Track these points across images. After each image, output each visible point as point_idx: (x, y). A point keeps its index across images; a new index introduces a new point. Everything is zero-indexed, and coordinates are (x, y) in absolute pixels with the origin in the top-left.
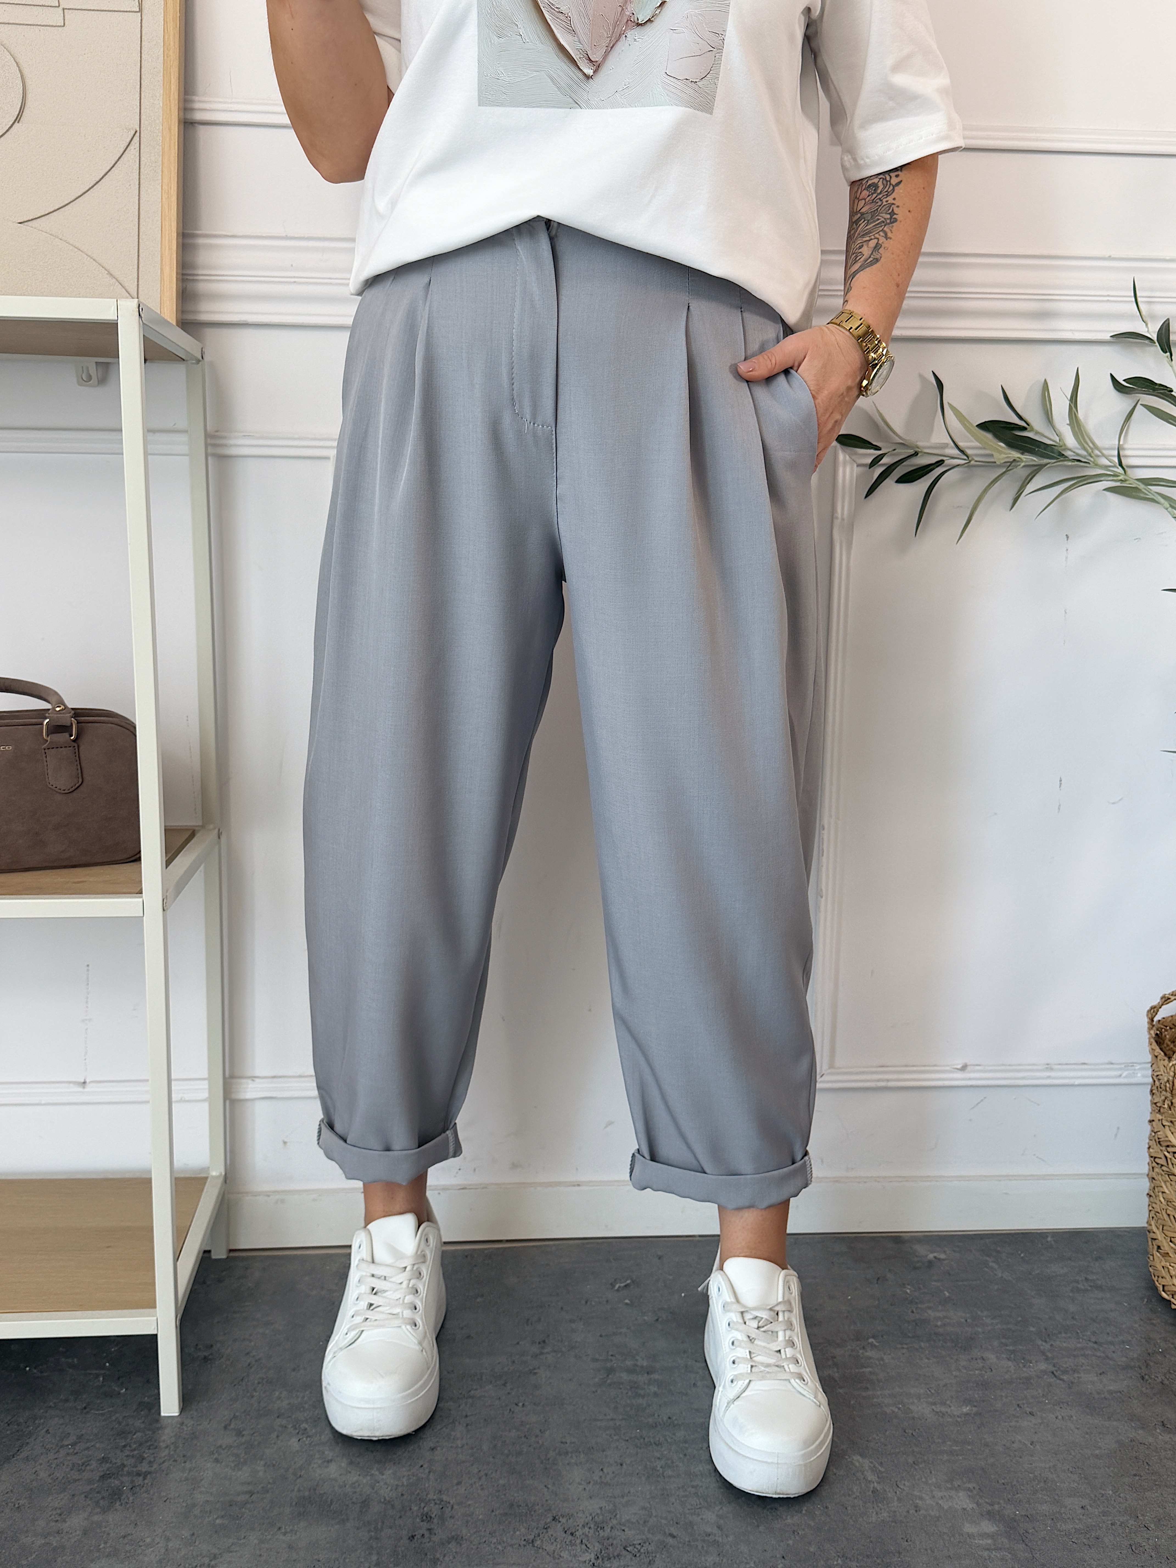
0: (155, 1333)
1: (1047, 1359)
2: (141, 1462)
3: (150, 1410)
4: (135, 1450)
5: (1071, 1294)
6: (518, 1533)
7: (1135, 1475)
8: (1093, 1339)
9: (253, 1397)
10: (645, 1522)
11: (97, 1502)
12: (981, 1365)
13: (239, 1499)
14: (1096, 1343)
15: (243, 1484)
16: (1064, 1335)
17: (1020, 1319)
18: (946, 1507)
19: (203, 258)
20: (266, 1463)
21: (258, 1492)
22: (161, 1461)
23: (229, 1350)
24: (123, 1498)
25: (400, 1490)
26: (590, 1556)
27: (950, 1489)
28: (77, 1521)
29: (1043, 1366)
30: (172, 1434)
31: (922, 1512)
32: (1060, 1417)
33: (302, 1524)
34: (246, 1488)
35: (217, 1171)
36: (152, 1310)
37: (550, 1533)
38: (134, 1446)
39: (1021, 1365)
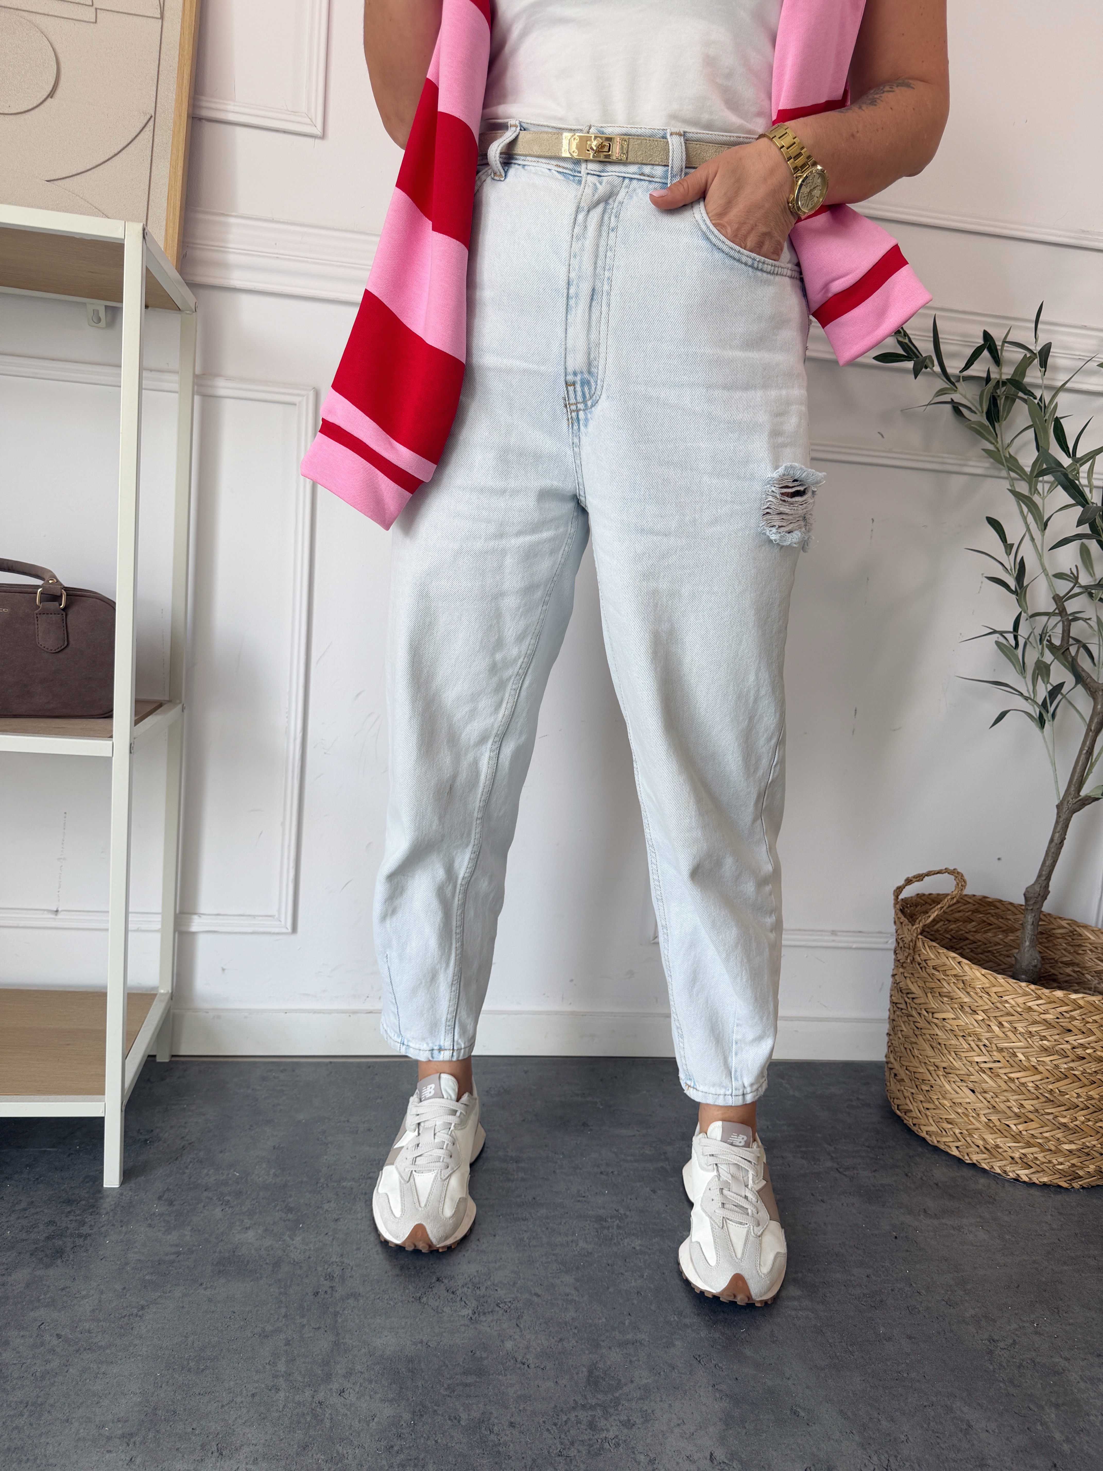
0: (103, 1116)
1: (832, 1158)
2: (83, 1225)
3: (94, 1182)
4: (78, 1215)
5: (847, 1110)
6: (407, 1291)
7: (907, 1251)
8: (867, 1144)
9: (184, 1173)
10: (514, 1283)
11: (41, 1260)
13: (167, 1258)
14: (868, 1147)
15: (171, 1246)
16: (844, 1140)
17: (809, 1127)
19: (202, 230)
20: (193, 1229)
21: (184, 1253)
22: (101, 1225)
23: (167, 1134)
24: (63, 1256)
25: (307, 1254)
26: (468, 1312)
28: (21, 1276)
29: (829, 1164)
30: (113, 1203)
32: (845, 1204)
33: (222, 1281)
34: (173, 1250)
35: (165, 989)
36: (101, 1097)
37: (435, 1291)
38: (78, 1212)
39: (812, 1163)
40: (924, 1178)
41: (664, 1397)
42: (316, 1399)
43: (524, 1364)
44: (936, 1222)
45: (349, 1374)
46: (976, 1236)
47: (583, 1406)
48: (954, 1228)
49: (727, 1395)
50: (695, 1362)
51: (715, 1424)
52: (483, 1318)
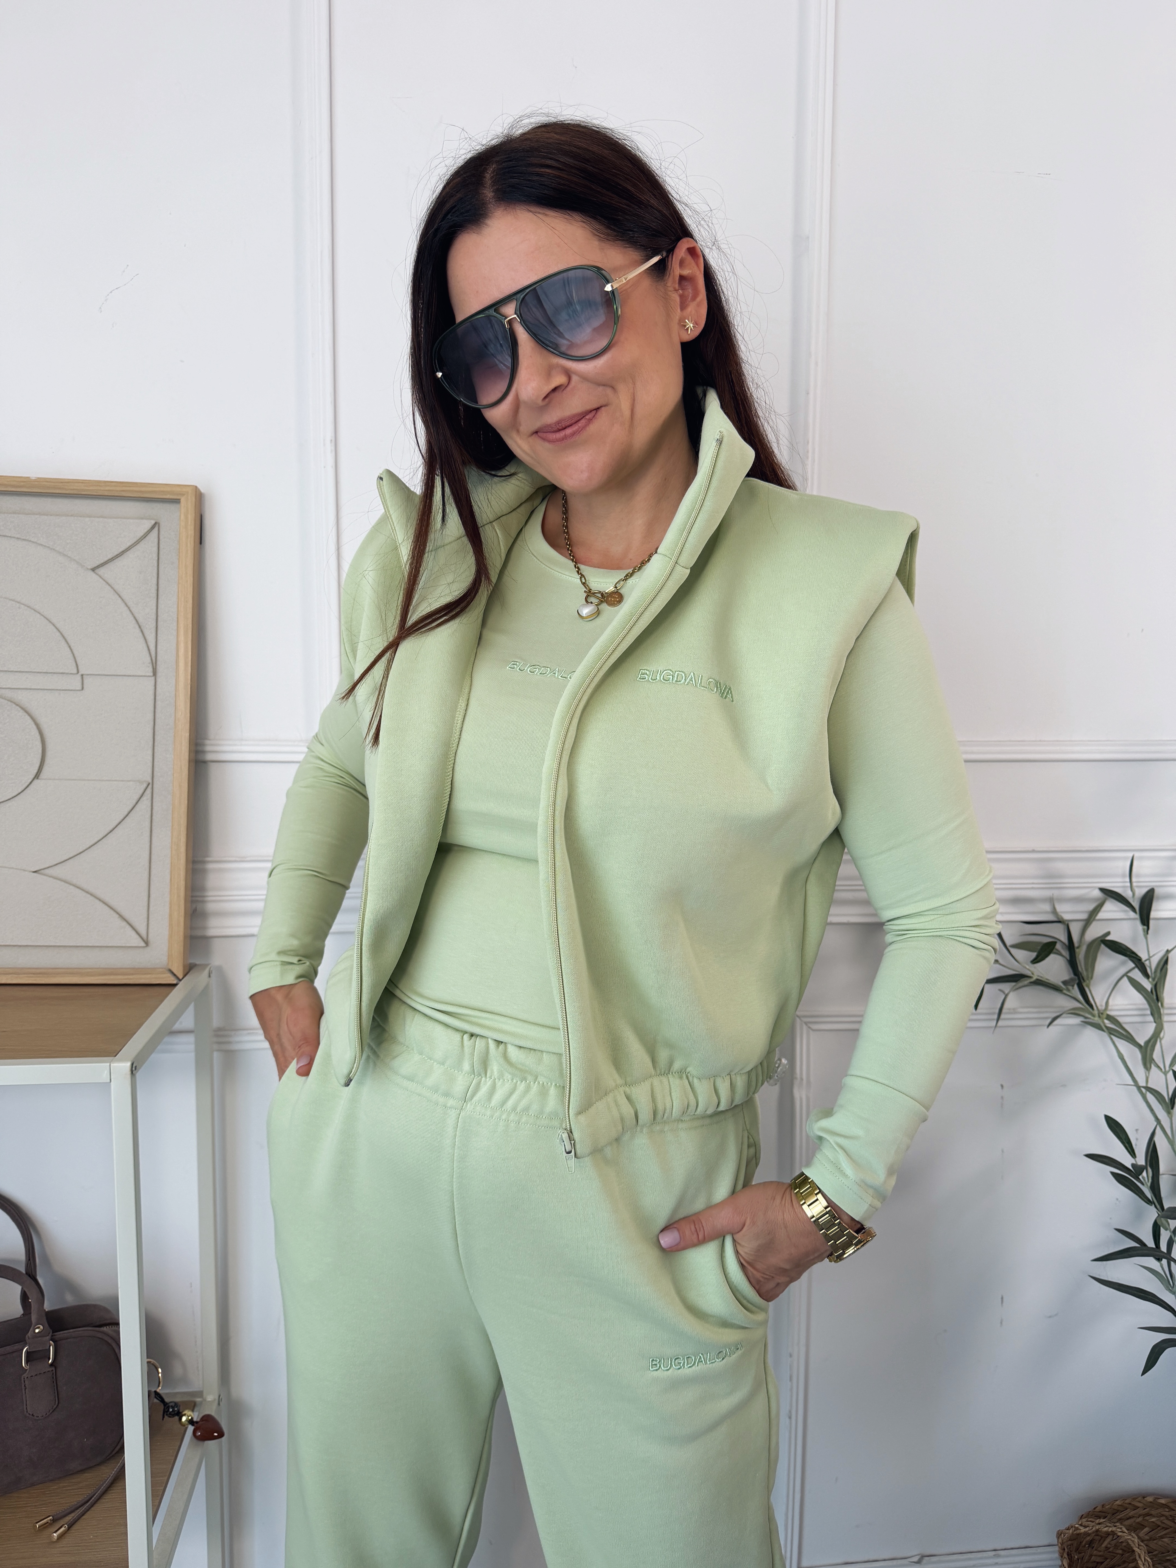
19: (212, 881)
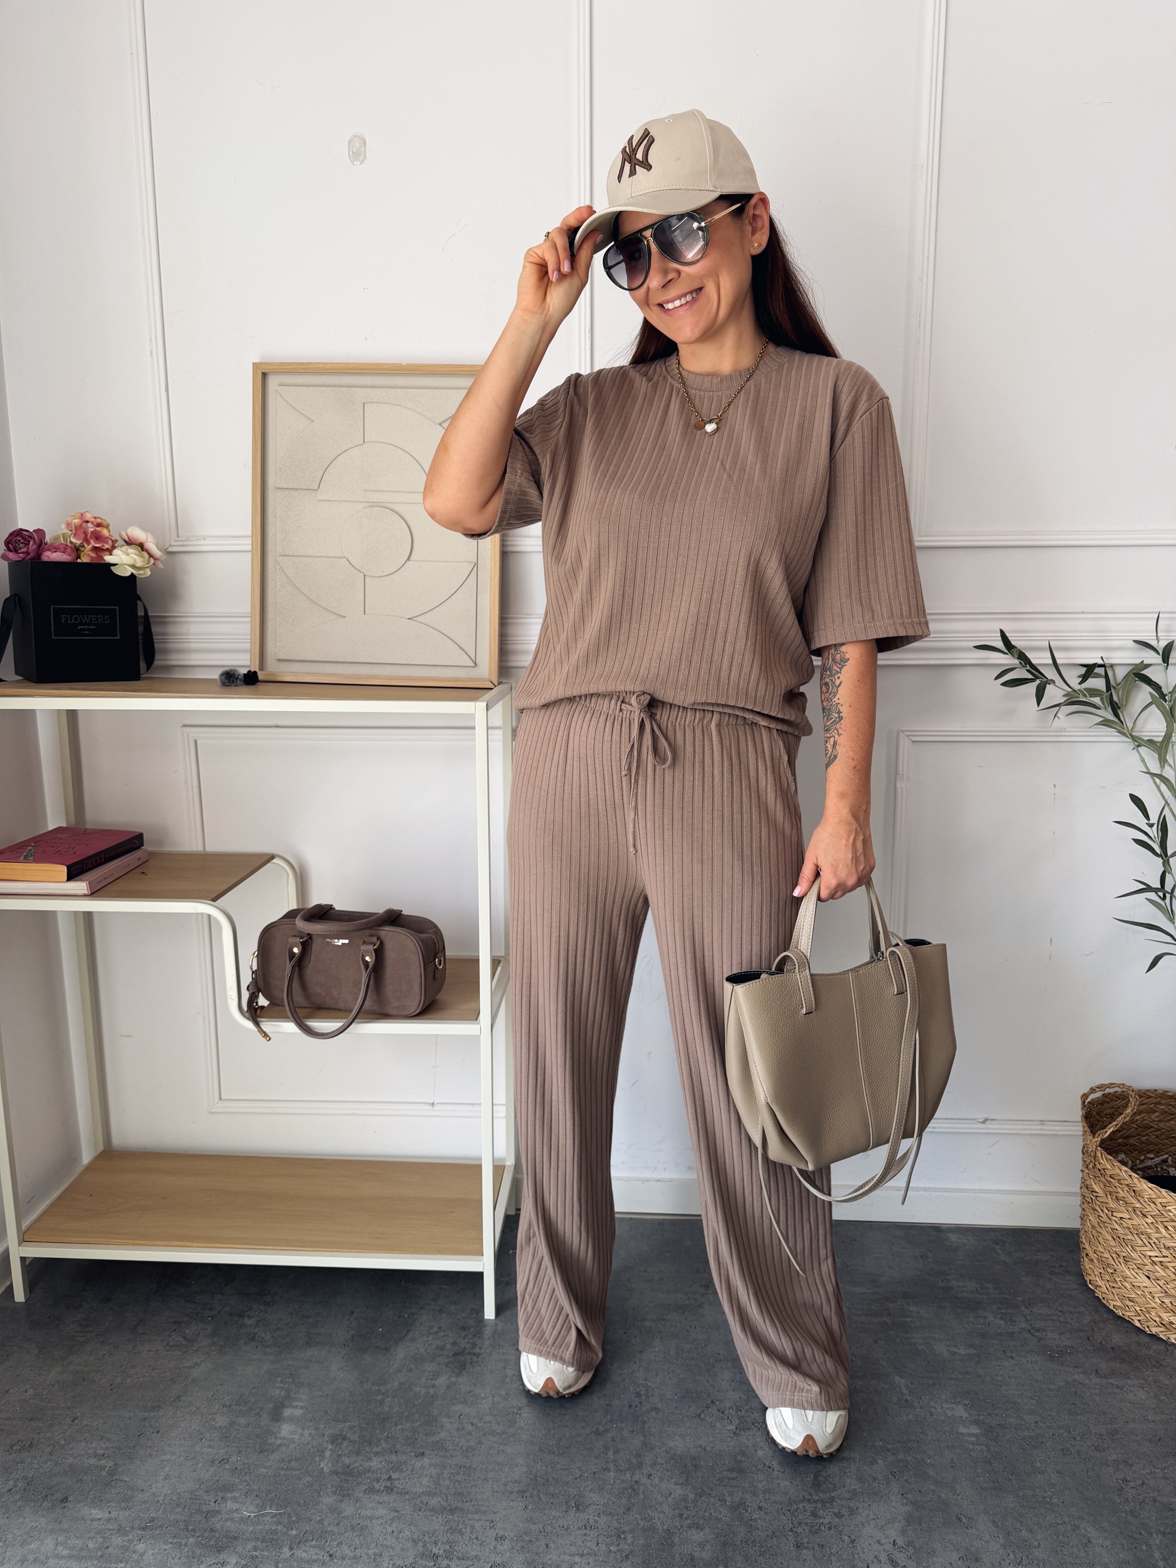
0: (483, 1268)
1: (1027, 1320)
2: (475, 1347)
3: (479, 1314)
5: (1049, 1276)
6: (691, 1409)
7: (1073, 1404)
11: (453, 1370)
12: (982, 1321)
16: (1040, 1304)
17: (1012, 1291)
18: (949, 1415)
22: (486, 1347)
24: (466, 1368)
26: (732, 1427)
27: (954, 1403)
28: (442, 1381)
29: (1023, 1325)
30: (491, 1331)
31: (935, 1416)
32: (1030, 1361)
35: (510, 1162)
36: (480, 1257)
38: (470, 1337)
39: (1009, 1324)
40: (1104, 1343)
41: (866, 1499)
42: (634, 1479)
43: (770, 1468)
44: (1104, 1381)
45: (654, 1464)
46: (1135, 1395)
47: (809, 1500)
48: (1118, 1387)
49: (911, 1502)
50: (891, 1477)
51: (899, 1521)
52: (743, 1433)
